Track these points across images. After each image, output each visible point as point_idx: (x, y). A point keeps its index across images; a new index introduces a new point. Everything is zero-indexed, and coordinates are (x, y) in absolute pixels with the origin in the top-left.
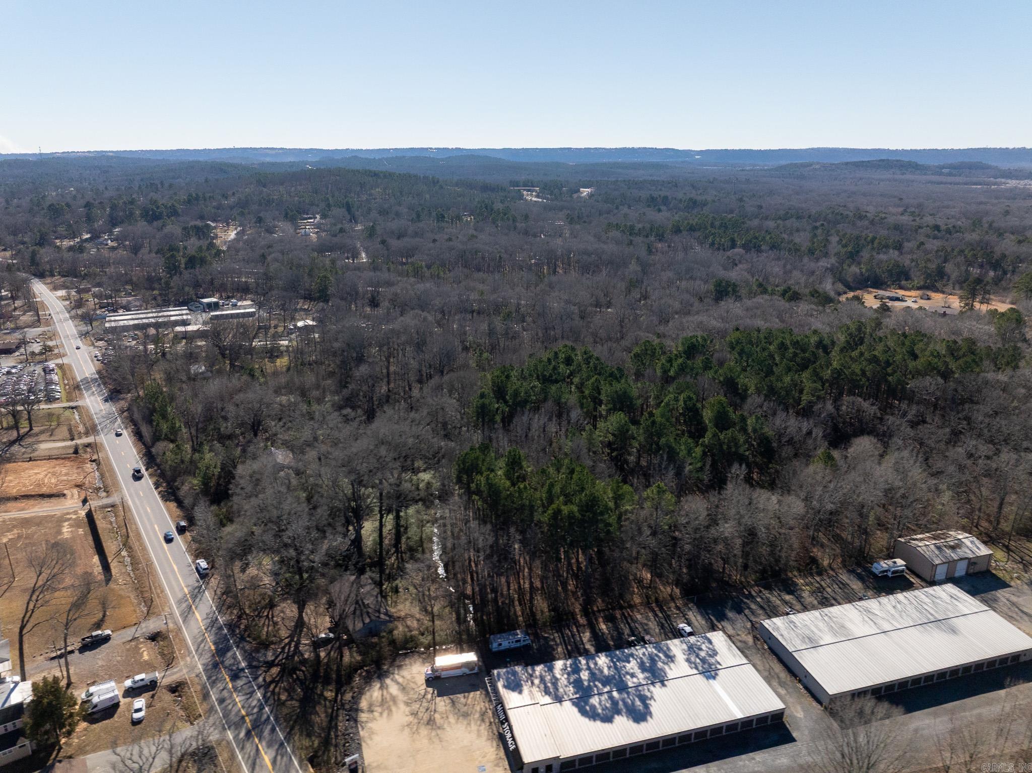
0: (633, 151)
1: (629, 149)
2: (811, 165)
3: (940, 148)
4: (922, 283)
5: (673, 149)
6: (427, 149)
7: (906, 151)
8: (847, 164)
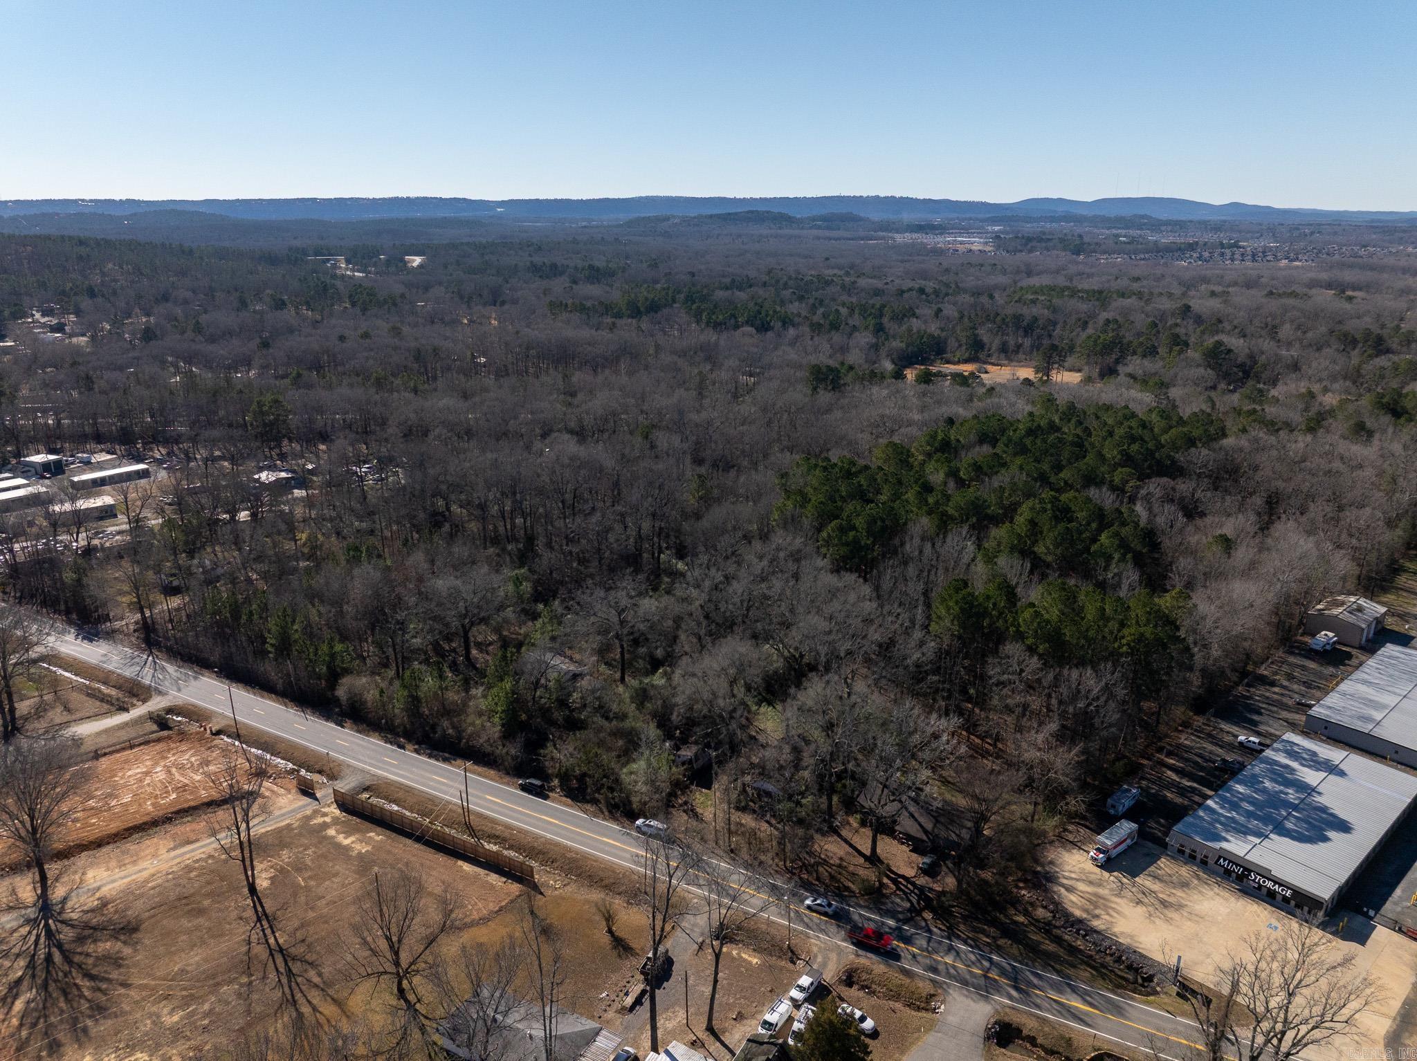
0: (409, 201)
1: (402, 199)
2: (668, 219)
3: (791, 196)
4: (967, 355)
5: (465, 199)
6: (76, 201)
7: (756, 199)
8: (711, 216)
